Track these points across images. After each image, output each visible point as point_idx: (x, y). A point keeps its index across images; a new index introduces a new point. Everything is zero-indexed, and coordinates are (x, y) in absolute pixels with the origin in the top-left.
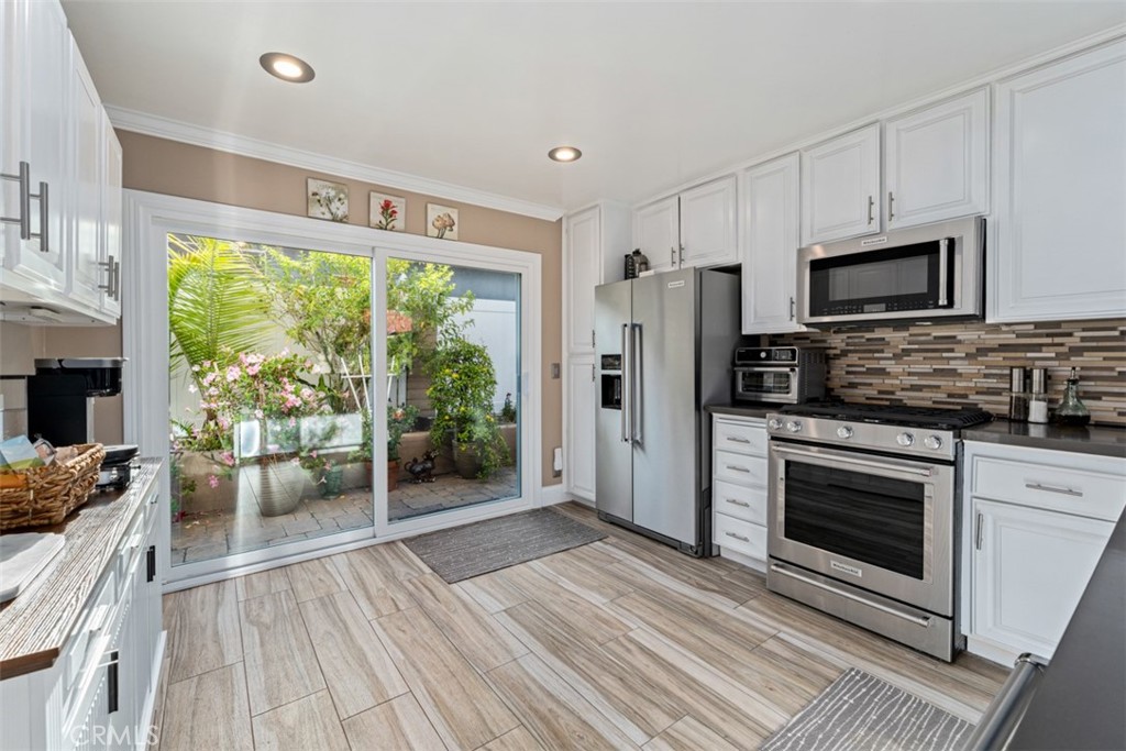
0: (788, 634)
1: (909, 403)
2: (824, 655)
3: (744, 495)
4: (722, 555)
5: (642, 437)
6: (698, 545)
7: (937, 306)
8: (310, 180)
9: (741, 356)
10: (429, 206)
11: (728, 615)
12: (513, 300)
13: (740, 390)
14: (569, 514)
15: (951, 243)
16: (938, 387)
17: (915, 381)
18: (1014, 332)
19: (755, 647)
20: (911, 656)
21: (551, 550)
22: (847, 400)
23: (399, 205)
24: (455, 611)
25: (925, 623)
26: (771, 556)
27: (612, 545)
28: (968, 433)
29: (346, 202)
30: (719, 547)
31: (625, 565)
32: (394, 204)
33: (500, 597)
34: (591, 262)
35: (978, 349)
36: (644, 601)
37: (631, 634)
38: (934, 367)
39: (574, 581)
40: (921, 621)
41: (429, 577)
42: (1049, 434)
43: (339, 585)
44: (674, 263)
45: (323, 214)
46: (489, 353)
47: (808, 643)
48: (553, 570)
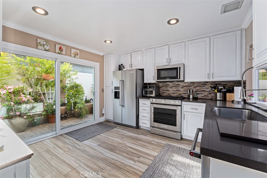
0: (155, 140)
1: (173, 96)
2: (161, 142)
3: (145, 115)
4: (141, 128)
5: (124, 105)
6: (136, 126)
7: (178, 79)
8: (38, 39)
9: (144, 87)
10: (72, 49)
11: (144, 138)
12: (92, 73)
13: (144, 94)
14: (106, 123)
15: (180, 68)
16: (177, 93)
17: (174, 92)
18: (188, 83)
19: (150, 143)
20: (175, 140)
21: (104, 131)
22: (163, 96)
23: (64, 48)
24: (85, 147)
25: (177, 134)
26: (151, 126)
27: (118, 128)
28: (183, 100)
29: (49, 46)
30: (140, 126)
31: (122, 132)
32: (62, 48)
33: (96, 143)
34: (111, 66)
35: (183, 86)
36: (128, 138)
37: (126, 145)
38: (177, 89)
39: (112, 137)
40: (176, 134)
41: (76, 141)
42: (193, 100)
43: (50, 147)
44: (130, 67)
45: (42, 48)
46: (83, 86)
47: (159, 141)
48: (106, 135)
